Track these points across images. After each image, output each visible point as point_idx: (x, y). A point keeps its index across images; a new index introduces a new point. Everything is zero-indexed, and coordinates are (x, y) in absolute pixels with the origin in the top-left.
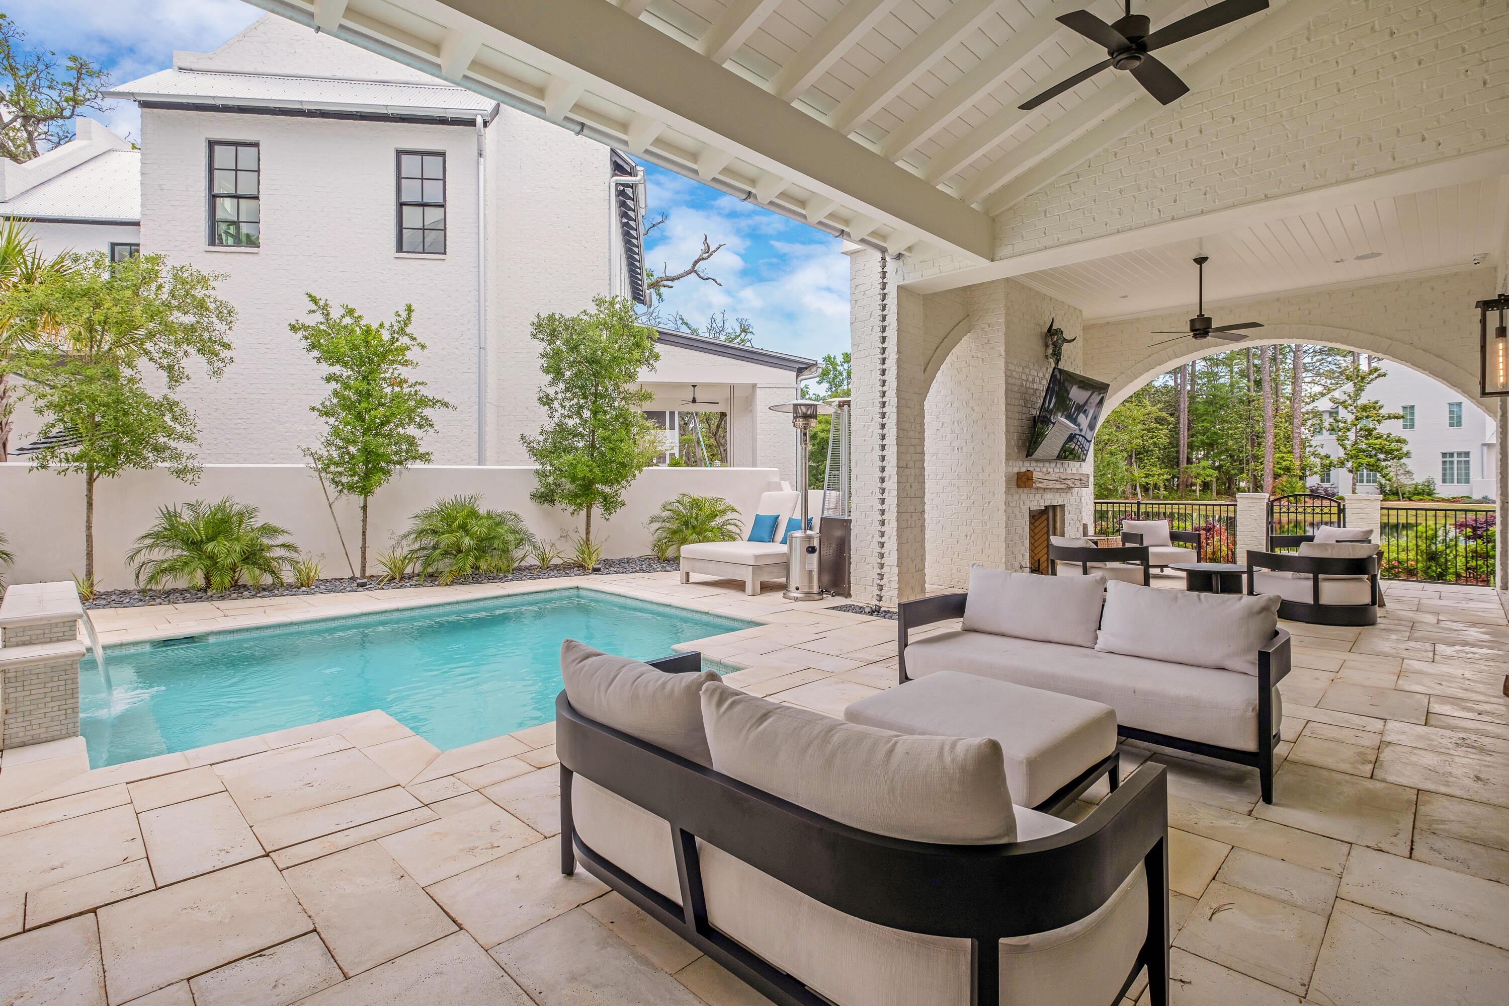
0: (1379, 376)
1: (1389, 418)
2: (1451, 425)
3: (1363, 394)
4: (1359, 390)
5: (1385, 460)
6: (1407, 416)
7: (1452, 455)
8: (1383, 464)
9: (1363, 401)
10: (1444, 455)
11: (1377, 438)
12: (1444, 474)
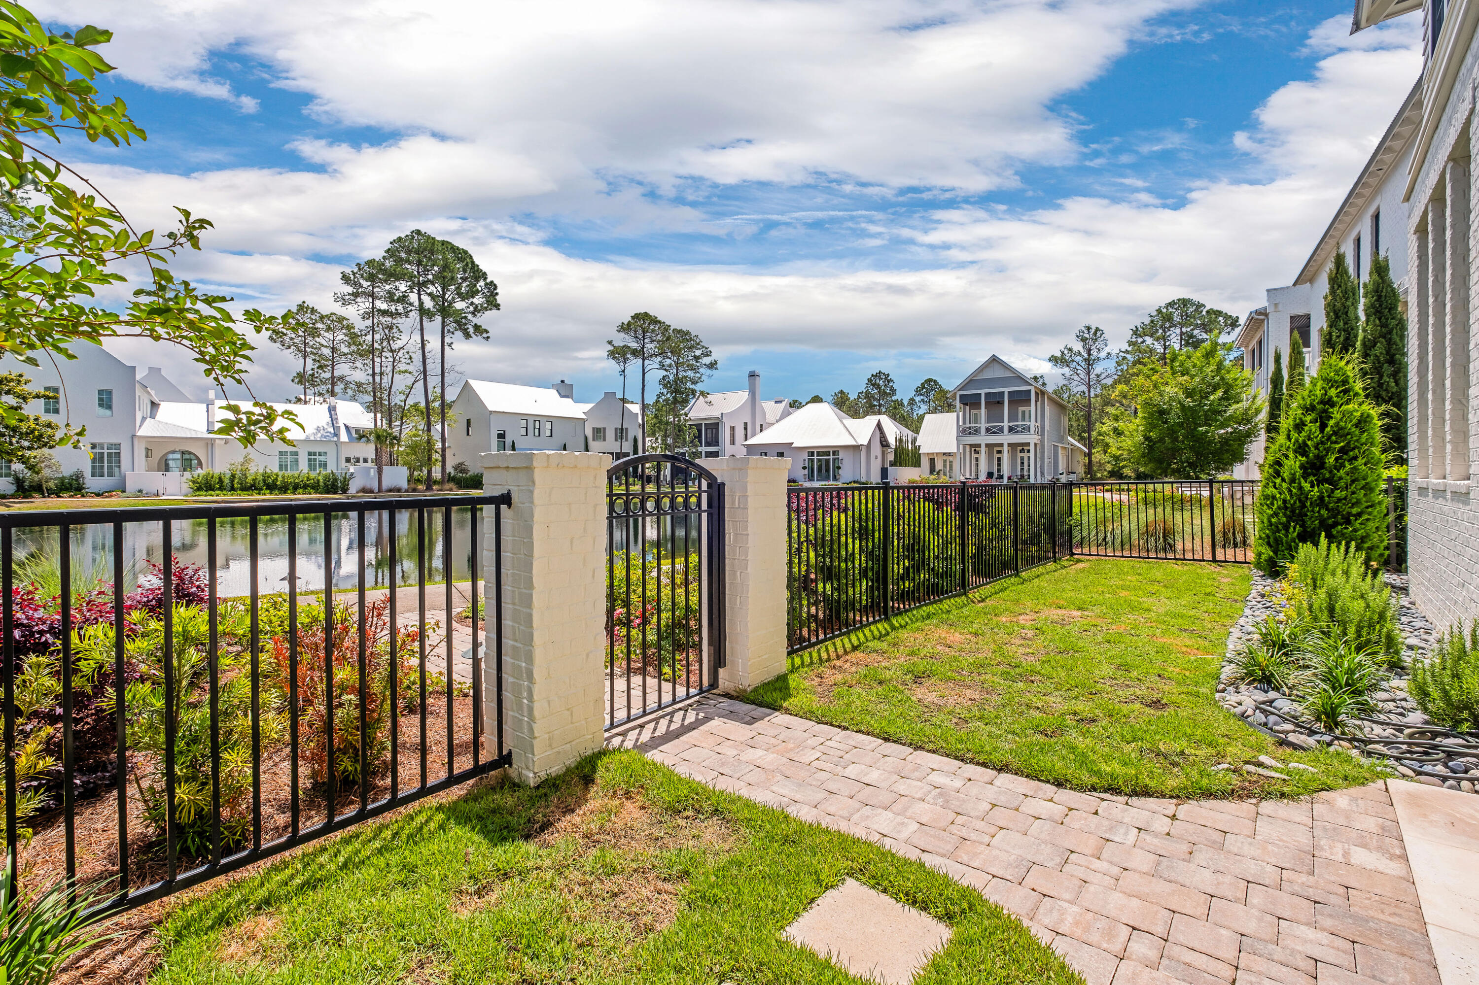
6: (48, 397)
7: (101, 445)
10: (94, 446)
12: (93, 468)
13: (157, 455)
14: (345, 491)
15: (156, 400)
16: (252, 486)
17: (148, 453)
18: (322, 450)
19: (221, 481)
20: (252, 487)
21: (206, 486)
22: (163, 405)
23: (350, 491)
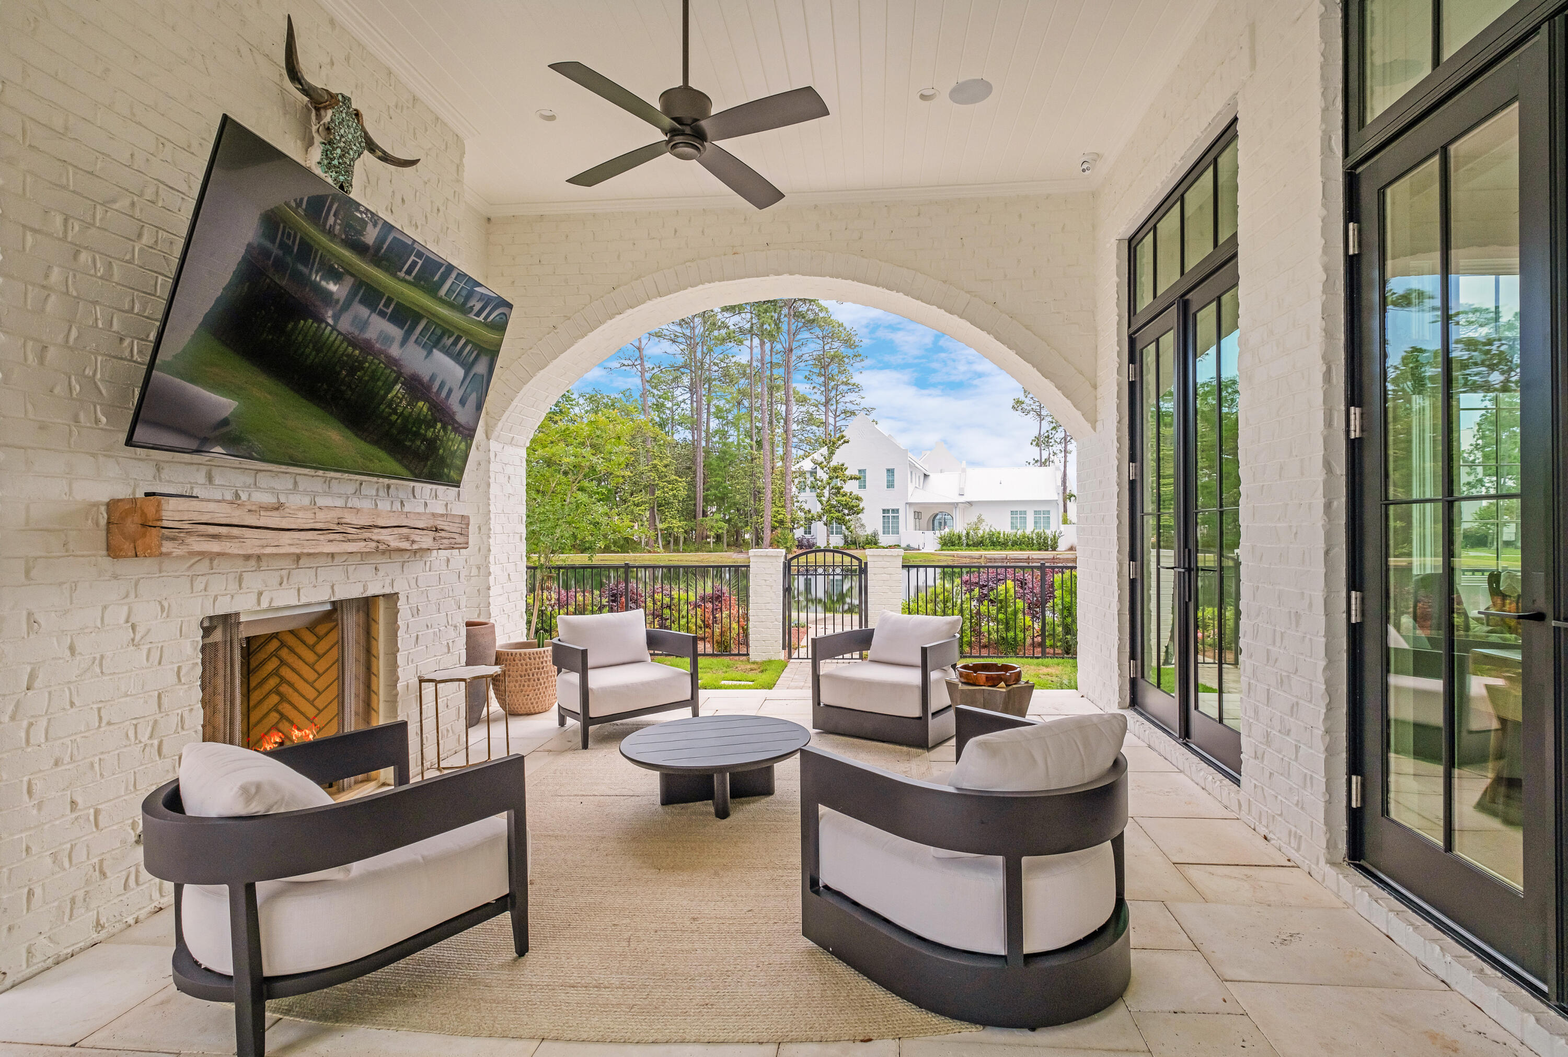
0: (845, 442)
1: (851, 479)
2: (888, 487)
3: (834, 457)
4: (832, 453)
5: (848, 515)
6: (860, 477)
7: (888, 510)
8: (847, 518)
9: (833, 463)
10: (884, 511)
11: (843, 496)
12: (884, 527)
13: (926, 517)
14: (1054, 549)
15: (927, 473)
16: (981, 542)
17: (917, 515)
18: (1023, 509)
19: (960, 538)
20: (979, 544)
21: (949, 542)
22: (933, 477)
23: (1058, 549)
